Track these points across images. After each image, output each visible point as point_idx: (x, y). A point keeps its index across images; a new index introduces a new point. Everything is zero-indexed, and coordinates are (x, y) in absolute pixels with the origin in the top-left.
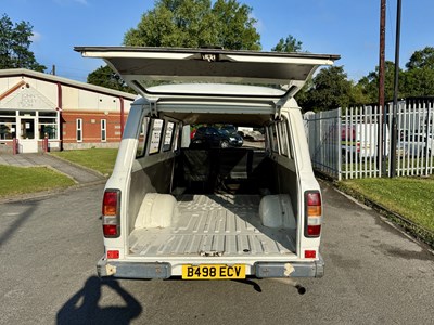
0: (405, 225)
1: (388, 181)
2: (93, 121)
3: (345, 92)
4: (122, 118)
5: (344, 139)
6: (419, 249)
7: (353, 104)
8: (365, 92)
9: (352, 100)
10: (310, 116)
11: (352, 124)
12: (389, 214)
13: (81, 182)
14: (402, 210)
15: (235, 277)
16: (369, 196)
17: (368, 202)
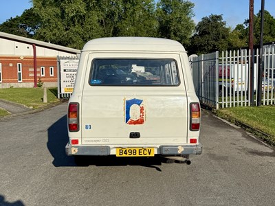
0: (264, 137)
1: (255, 108)
2: (11, 65)
3: (224, 37)
4: (35, 62)
5: (220, 77)
6: (271, 151)
7: (231, 48)
8: (241, 38)
9: (230, 44)
10: (194, 58)
11: (227, 64)
12: (253, 130)
13: (13, 113)
14: (262, 127)
15: (148, 155)
16: (239, 119)
17: (238, 123)
